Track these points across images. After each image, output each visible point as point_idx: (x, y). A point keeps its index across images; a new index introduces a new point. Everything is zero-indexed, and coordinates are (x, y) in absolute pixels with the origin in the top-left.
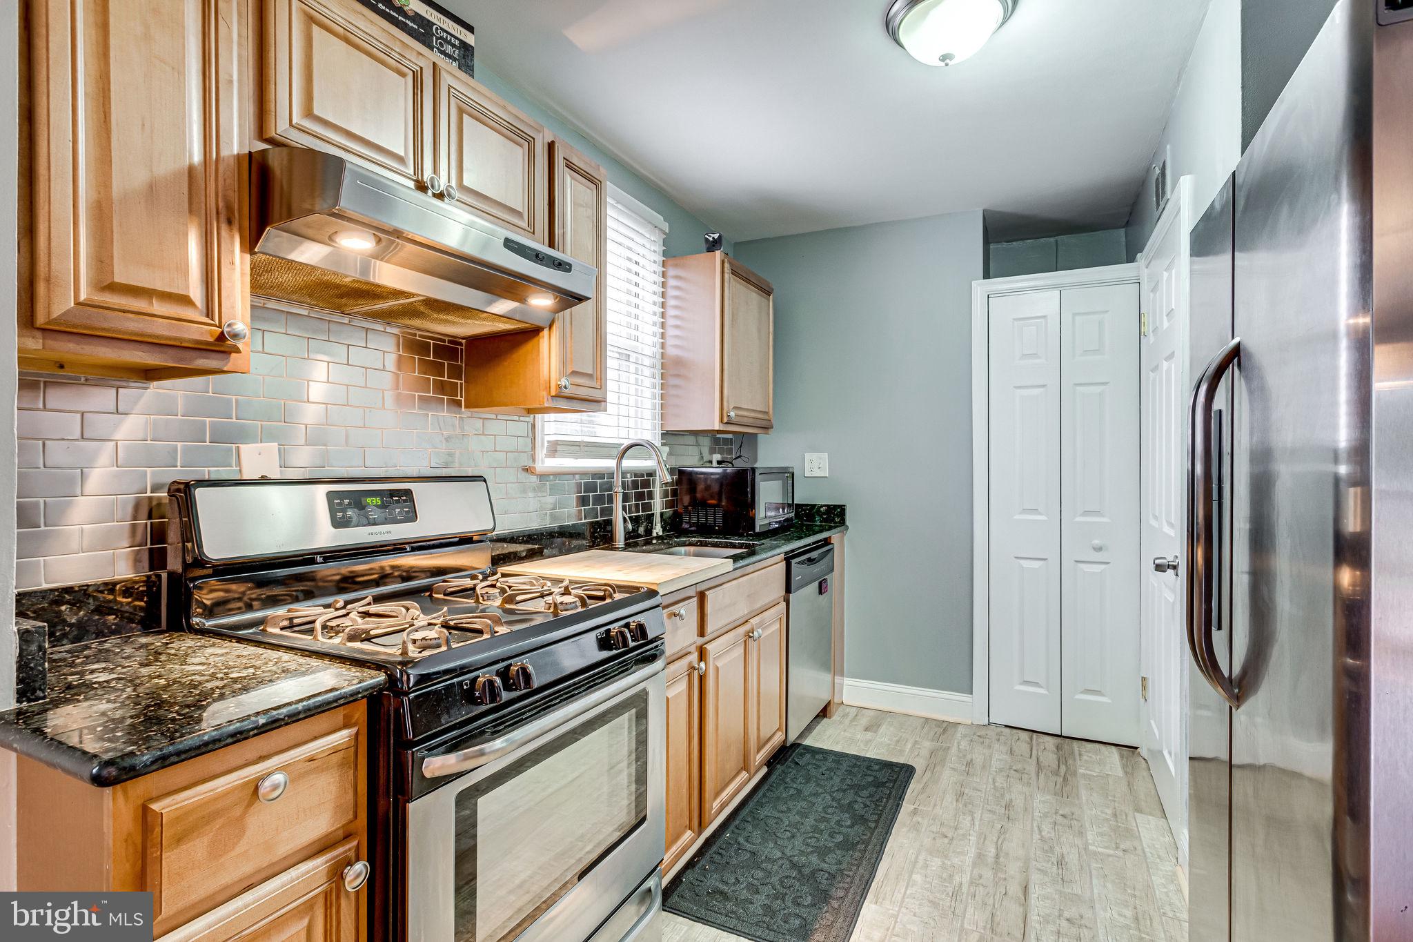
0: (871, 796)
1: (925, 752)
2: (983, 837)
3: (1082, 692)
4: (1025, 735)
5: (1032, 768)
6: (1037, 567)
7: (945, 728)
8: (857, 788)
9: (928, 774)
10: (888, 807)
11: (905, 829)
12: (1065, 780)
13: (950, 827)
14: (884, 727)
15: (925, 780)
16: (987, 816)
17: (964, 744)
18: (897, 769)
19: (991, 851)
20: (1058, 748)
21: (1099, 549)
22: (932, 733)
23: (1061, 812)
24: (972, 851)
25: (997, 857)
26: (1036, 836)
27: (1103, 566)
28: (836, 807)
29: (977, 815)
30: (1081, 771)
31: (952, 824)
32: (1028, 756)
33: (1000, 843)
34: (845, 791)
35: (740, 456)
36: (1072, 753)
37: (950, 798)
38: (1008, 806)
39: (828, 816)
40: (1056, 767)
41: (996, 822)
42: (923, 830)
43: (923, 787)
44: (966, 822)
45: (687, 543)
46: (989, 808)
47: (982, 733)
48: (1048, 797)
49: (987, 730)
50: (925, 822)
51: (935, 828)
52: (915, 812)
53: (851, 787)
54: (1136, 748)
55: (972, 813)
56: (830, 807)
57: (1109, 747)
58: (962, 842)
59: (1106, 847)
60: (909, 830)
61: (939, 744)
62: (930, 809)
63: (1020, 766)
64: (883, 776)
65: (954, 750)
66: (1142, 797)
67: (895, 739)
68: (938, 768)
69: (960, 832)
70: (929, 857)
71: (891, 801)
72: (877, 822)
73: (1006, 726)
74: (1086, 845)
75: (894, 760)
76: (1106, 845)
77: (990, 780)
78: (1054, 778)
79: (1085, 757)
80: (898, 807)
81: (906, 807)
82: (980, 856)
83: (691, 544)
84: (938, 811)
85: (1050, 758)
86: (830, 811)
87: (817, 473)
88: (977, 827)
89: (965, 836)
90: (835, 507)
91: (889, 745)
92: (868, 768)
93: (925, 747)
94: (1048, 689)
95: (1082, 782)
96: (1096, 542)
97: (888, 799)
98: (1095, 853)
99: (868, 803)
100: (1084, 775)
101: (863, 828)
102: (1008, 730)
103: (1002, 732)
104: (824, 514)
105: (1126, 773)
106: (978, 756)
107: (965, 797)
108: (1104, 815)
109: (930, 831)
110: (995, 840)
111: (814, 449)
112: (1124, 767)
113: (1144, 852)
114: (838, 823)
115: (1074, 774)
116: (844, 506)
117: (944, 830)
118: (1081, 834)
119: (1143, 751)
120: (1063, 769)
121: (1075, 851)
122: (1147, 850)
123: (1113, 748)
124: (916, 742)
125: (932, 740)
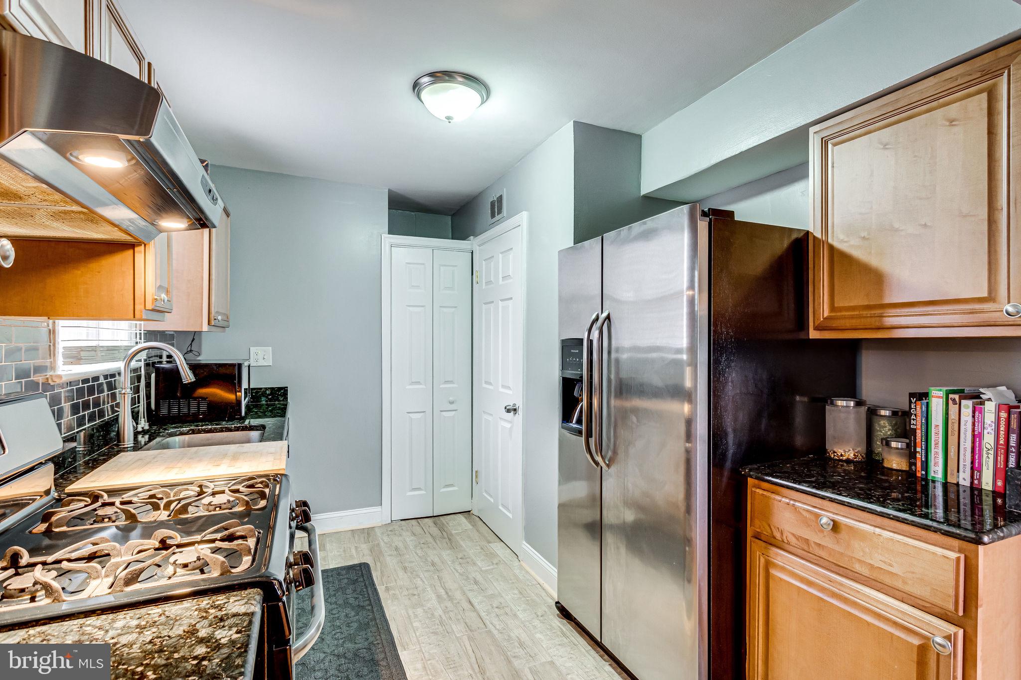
0: (355, 591)
1: (367, 552)
2: (433, 586)
3: (444, 488)
4: (414, 522)
5: (430, 540)
6: (419, 417)
7: (368, 533)
8: (342, 589)
9: (378, 564)
10: (370, 593)
11: (389, 602)
12: (450, 539)
13: (413, 589)
14: (328, 545)
15: (379, 568)
16: (426, 574)
17: (386, 539)
18: (358, 568)
19: (442, 592)
20: (435, 523)
21: (452, 403)
22: (362, 539)
23: (459, 557)
24: (433, 596)
25: (447, 593)
26: (457, 574)
27: (454, 412)
28: (337, 608)
29: (422, 576)
30: (453, 532)
31: (413, 587)
32: (423, 533)
33: (443, 585)
34: (335, 595)
35: (191, 351)
36: (443, 524)
37: (401, 573)
38: (433, 564)
39: (336, 616)
40: (441, 534)
41: (433, 575)
42: (399, 596)
43: (381, 572)
44: (419, 582)
45: (178, 433)
46: (425, 569)
47: (391, 528)
48: (448, 552)
49: (391, 526)
50: (397, 592)
51: (406, 593)
52: (387, 589)
53: (337, 590)
54: (470, 511)
55: (418, 576)
56: (332, 610)
57: (457, 515)
58: (425, 594)
59: (489, 566)
60: (392, 601)
61: (371, 543)
62: (395, 584)
63: (423, 540)
64: (353, 576)
65: (382, 544)
66: (487, 535)
67: (342, 550)
68: (381, 559)
69: (420, 589)
70: (414, 610)
71: (369, 589)
72: (370, 604)
73: (401, 520)
74: (480, 568)
75: (351, 563)
76: (488, 564)
77: (414, 554)
78: (444, 540)
79: (451, 524)
80: (375, 590)
81: (381, 589)
82: (439, 597)
83: (182, 434)
84: (400, 583)
85: (435, 531)
86: (334, 612)
87: (262, 363)
88: (426, 583)
89: (424, 590)
90: (280, 389)
91: (340, 555)
92: (339, 574)
93: (364, 548)
94: (425, 491)
95: (458, 538)
96: (451, 399)
97: (366, 588)
98: (486, 571)
99: (357, 596)
100: (456, 533)
101: (364, 612)
102: (403, 522)
103: (401, 524)
104: (269, 395)
105: (473, 526)
106: (397, 542)
107: (408, 569)
108: (478, 551)
109: (404, 596)
110: (440, 585)
111: (258, 344)
112: (470, 522)
113: (504, 561)
114: (347, 616)
115: (452, 535)
116: (287, 387)
117: (411, 592)
118: (474, 564)
119: (475, 512)
120: (444, 533)
121: (477, 573)
122: (504, 559)
123: (459, 514)
124: (356, 548)
125: (365, 543)
